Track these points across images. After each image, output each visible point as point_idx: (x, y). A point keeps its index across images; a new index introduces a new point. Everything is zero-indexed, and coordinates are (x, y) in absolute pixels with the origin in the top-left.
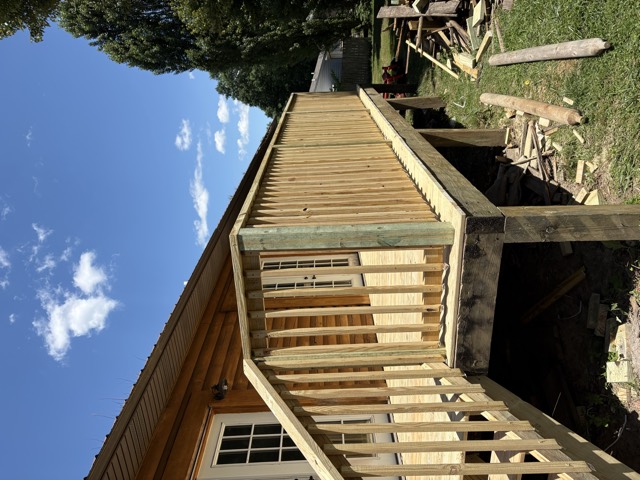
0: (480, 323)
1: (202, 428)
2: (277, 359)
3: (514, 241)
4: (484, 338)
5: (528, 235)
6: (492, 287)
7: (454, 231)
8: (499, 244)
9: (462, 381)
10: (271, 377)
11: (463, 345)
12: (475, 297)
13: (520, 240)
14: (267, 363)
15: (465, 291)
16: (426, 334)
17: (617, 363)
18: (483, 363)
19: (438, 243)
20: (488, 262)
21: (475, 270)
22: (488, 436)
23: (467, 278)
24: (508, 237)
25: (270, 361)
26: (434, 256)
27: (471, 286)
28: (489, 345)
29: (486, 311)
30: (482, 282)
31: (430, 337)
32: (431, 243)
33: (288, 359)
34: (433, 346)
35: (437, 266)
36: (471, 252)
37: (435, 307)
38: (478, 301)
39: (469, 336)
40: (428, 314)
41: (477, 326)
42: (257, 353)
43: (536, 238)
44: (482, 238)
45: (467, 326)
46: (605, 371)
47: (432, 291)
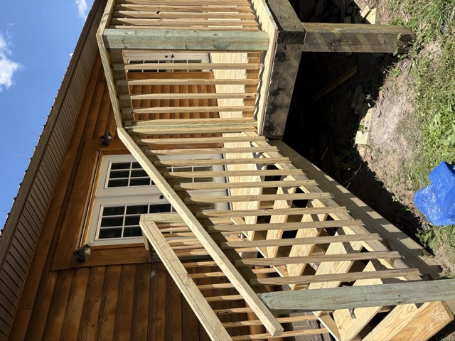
0: (281, 107)
1: (95, 164)
2: (141, 128)
3: (310, 50)
4: (282, 117)
5: (320, 46)
6: (292, 83)
7: (269, 40)
8: (299, 52)
9: (265, 144)
10: (138, 141)
11: (268, 121)
12: (279, 89)
13: (314, 50)
14: (134, 130)
15: (273, 85)
16: (245, 113)
17: (363, 132)
18: (280, 132)
19: (257, 49)
20: (290, 65)
21: (281, 70)
22: (278, 178)
23: (275, 76)
24: (306, 48)
25: (136, 129)
26: (254, 58)
27: (277, 81)
28: (285, 121)
29: (285, 99)
30: (285, 79)
31: (248, 115)
32: (252, 48)
33: (150, 128)
34: (249, 121)
35: (255, 66)
36: (280, 57)
37: (252, 94)
38: (281, 92)
39: (273, 115)
40: (248, 100)
41: (278, 109)
42: (127, 123)
43: (325, 49)
44: (289, 47)
45: (272, 108)
46: (355, 136)
47: (251, 84)
